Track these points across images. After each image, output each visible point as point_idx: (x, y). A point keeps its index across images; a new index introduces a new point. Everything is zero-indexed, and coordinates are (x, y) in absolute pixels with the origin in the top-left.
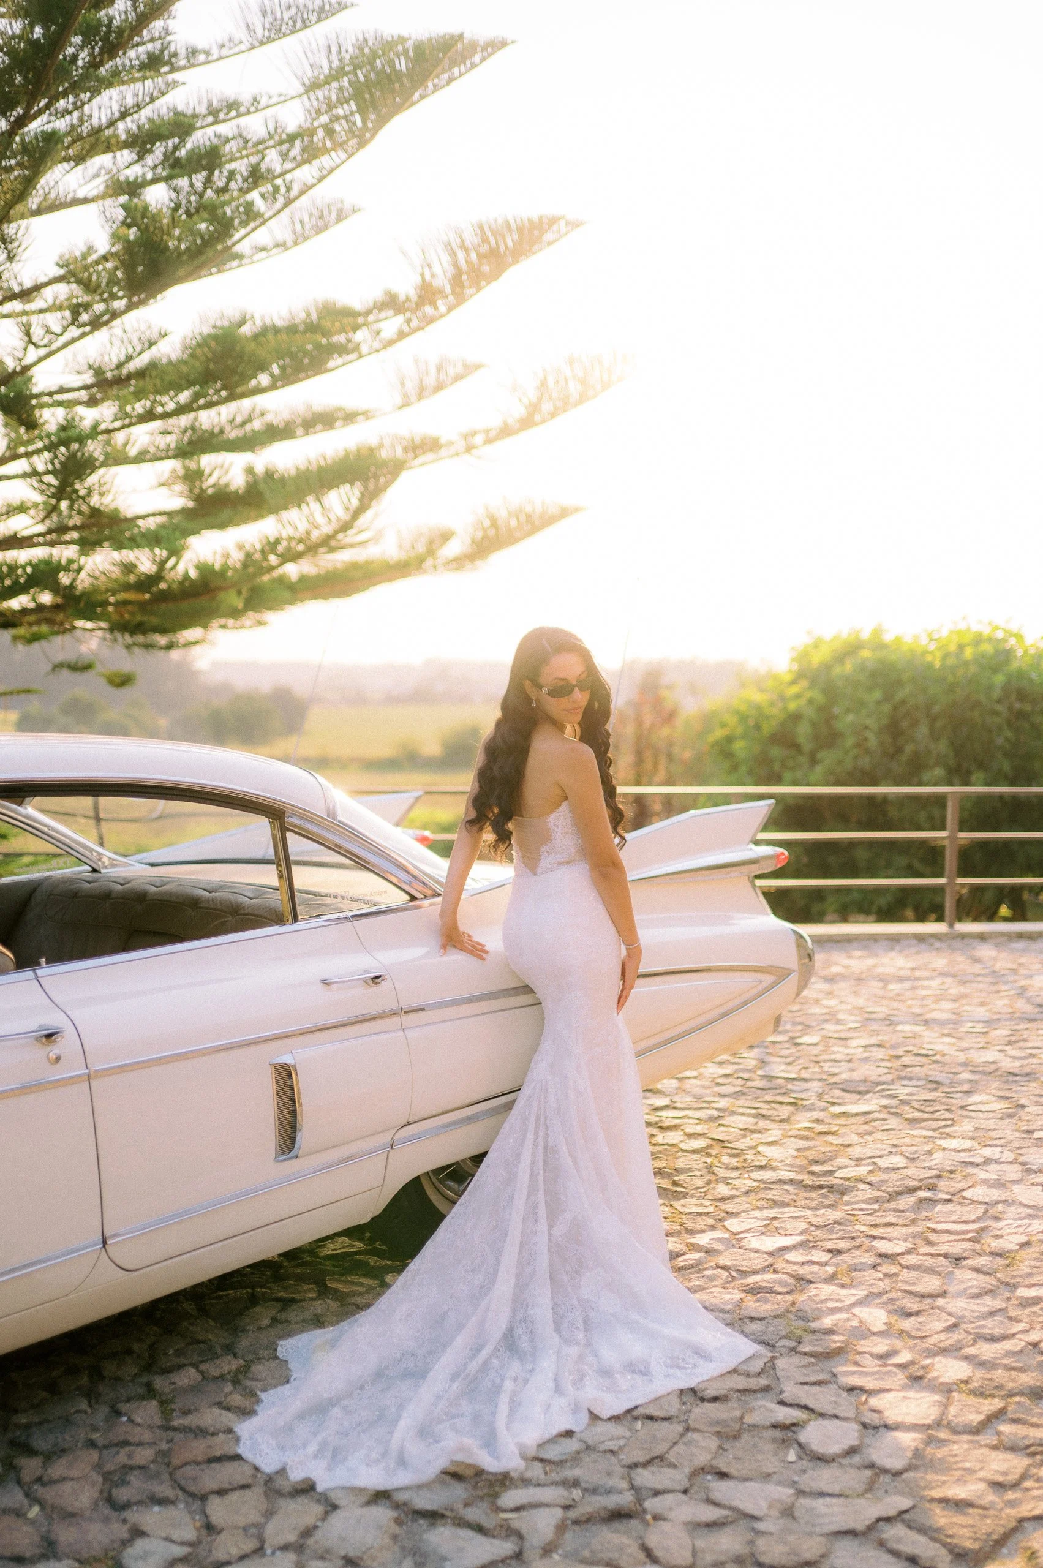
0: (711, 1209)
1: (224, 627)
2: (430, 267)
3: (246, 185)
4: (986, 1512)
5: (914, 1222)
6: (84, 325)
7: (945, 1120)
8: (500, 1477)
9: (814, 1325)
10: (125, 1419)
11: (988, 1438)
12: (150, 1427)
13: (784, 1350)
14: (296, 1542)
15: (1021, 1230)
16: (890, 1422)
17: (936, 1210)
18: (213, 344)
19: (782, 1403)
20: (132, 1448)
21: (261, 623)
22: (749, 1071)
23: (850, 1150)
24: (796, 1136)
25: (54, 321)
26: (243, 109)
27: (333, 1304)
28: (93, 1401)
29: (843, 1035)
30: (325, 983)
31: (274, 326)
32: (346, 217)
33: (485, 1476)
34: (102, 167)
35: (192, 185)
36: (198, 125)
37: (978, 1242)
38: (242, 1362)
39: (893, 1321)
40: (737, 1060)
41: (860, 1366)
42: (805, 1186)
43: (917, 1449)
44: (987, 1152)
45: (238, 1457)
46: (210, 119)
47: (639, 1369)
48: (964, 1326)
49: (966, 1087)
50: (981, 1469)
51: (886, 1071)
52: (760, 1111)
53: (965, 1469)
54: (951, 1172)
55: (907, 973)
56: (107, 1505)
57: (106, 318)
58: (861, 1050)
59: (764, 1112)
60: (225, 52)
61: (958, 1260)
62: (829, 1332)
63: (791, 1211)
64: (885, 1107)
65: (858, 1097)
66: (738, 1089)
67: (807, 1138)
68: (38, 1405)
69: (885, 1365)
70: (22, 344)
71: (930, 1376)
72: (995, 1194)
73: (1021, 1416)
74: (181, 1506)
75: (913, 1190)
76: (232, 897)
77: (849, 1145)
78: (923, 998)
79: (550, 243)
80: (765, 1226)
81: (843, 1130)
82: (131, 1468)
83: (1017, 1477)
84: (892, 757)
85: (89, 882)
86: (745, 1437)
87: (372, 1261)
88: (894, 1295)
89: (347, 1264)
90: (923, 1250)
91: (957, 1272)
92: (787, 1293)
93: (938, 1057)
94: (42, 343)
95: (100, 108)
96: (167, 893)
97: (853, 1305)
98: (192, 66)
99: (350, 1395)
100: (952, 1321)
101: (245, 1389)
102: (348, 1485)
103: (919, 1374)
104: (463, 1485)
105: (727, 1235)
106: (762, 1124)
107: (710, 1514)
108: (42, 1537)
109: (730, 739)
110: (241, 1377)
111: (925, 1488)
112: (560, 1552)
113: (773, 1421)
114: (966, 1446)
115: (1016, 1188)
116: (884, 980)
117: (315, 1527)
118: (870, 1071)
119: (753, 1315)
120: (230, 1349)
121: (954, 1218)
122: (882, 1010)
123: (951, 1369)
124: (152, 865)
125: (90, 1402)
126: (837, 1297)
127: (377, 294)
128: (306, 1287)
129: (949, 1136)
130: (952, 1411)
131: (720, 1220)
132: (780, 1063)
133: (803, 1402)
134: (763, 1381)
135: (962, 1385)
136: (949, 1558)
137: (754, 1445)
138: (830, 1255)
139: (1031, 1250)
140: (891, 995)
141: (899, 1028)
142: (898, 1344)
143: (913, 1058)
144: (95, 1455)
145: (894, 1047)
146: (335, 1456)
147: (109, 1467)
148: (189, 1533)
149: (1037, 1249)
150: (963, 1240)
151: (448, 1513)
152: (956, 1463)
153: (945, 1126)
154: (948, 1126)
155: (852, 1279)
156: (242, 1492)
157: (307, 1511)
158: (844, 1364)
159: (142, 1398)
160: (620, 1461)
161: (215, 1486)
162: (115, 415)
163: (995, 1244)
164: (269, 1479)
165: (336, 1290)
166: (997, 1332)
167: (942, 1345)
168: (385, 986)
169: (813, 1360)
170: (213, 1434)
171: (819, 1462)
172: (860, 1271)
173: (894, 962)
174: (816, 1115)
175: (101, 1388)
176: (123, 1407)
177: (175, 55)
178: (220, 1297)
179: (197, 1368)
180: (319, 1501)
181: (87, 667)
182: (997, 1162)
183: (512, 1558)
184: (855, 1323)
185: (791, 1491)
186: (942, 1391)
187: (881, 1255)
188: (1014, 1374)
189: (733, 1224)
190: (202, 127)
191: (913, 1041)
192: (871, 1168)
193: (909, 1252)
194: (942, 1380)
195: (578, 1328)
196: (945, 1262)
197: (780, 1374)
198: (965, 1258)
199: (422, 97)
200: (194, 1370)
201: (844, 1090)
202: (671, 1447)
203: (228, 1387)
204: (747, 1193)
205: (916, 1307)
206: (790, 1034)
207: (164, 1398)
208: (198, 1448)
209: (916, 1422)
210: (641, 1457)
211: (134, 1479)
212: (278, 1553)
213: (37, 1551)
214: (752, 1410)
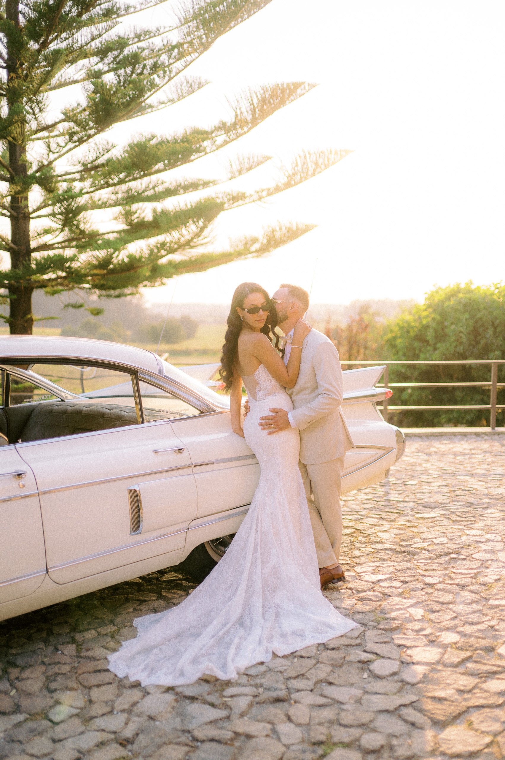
0: (349, 562)
1: (145, 286)
2: (240, 109)
3: (151, 71)
4: (452, 703)
5: (446, 569)
6: (75, 142)
7: (471, 521)
8: (226, 682)
9: (387, 616)
10: (60, 652)
11: (461, 669)
12: (71, 656)
13: (370, 627)
14: (129, 709)
15: (498, 573)
16: (414, 661)
17: (458, 563)
18: (136, 149)
19: (365, 651)
20: (61, 665)
21: (163, 284)
22: (379, 497)
23: (421, 534)
24: (396, 528)
25: (61, 140)
26: (152, 35)
27: (163, 603)
28: (47, 644)
29: (429, 481)
30: (155, 452)
31: (167, 140)
32: (203, 86)
33: (219, 682)
34: (83, 65)
35: (126, 72)
36: (130, 43)
37: (475, 579)
38: (116, 628)
39: (426, 615)
40: (375, 492)
41: (406, 635)
42: (397, 552)
43: (425, 674)
44: (488, 536)
45: (108, 670)
46: (136, 40)
47: (299, 634)
48: (460, 618)
49: (485, 506)
50: (454, 684)
51: (447, 498)
52: (381, 516)
53: (446, 684)
54: (469, 546)
55: (468, 451)
56: (46, 690)
57: (85, 138)
58: (437, 487)
59: (383, 517)
60: (143, 7)
61: (463, 587)
62: (394, 619)
63: (388, 563)
64: (443, 515)
65: (431, 510)
66: (373, 506)
67: (402, 529)
68: (22, 646)
69: (418, 635)
70: (47, 152)
71: (438, 640)
72: (488, 556)
73: (478, 659)
74: (80, 691)
75: (448, 554)
76: (119, 412)
77: (422, 533)
78: (473, 463)
79: (301, 95)
80: (373, 570)
81: (420, 525)
82: (59, 674)
83: (471, 687)
84: (474, 346)
85: (58, 406)
86: (345, 666)
87: (185, 583)
88: (428, 603)
89: (173, 585)
90: (446, 582)
91: (461, 592)
92: (378, 601)
93: (474, 491)
94: (56, 151)
95: (81, 36)
96: (91, 411)
97: (409, 607)
98: (128, 14)
99: (163, 643)
100: (455, 615)
101: (116, 640)
102: (156, 683)
103: (433, 639)
104: (208, 685)
105: (354, 574)
106: (381, 522)
107: (322, 700)
108: (15, 704)
109: (395, 338)
110: (115, 634)
111: (425, 692)
112: (248, 716)
113: (359, 659)
114: (449, 673)
115: (500, 554)
116: (455, 455)
117: (138, 702)
118: (440, 498)
119: (359, 611)
120: (112, 622)
121: (466, 567)
122: (452, 469)
123: (449, 637)
124: (90, 398)
125: (45, 644)
126: (401, 603)
127: (216, 123)
128: (152, 595)
129: (472, 529)
130: (446, 656)
131: (353, 567)
132: (395, 494)
133: (375, 651)
134: (358, 641)
135: (453, 645)
136: (431, 723)
137: (348, 670)
138: (401, 584)
139: (500, 582)
140: (458, 461)
141: (458, 477)
142: (426, 625)
143: (461, 492)
144: (44, 668)
145: (453, 486)
146: (152, 671)
147: (49, 673)
148: (81, 703)
149: (503, 582)
150: (468, 577)
151: (199, 698)
152: (443, 680)
153: (470, 524)
154: (472, 524)
155: (410, 595)
156: (107, 686)
157: (135, 695)
158: (399, 634)
159: (68, 643)
160: (284, 676)
161: (95, 683)
162: (91, 185)
163: (482, 579)
164: (121, 681)
165: (165, 596)
166: (475, 620)
167: (447, 626)
168: (185, 453)
169: (383, 632)
170: (98, 660)
171: (378, 679)
172: (415, 591)
173: (463, 446)
174: (408, 518)
175: (51, 638)
176: (60, 647)
177: (119, 9)
178: (112, 599)
179: (96, 631)
180: (142, 691)
181: (81, 306)
182: (492, 541)
183: (225, 718)
184: (407, 615)
185: (361, 692)
186: (443, 647)
187: (426, 584)
188: (479, 640)
189: (358, 569)
190: (132, 44)
191: (463, 483)
192: (430, 543)
193: (440, 582)
194: (444, 642)
195: (272, 615)
196: (457, 588)
197: (366, 638)
198: (467, 586)
199: (236, 25)
200: (94, 631)
201: (424, 507)
202: (309, 670)
203: (109, 639)
204: (368, 554)
205: (438, 608)
206: (403, 480)
207: (79, 643)
208: (91, 666)
209: (427, 661)
210: (293, 674)
211: (59, 679)
212: (119, 713)
213: (12, 710)
214: (350, 654)
